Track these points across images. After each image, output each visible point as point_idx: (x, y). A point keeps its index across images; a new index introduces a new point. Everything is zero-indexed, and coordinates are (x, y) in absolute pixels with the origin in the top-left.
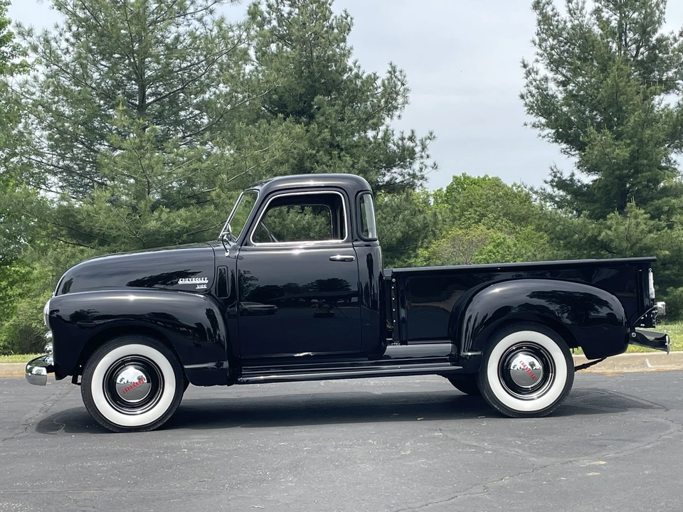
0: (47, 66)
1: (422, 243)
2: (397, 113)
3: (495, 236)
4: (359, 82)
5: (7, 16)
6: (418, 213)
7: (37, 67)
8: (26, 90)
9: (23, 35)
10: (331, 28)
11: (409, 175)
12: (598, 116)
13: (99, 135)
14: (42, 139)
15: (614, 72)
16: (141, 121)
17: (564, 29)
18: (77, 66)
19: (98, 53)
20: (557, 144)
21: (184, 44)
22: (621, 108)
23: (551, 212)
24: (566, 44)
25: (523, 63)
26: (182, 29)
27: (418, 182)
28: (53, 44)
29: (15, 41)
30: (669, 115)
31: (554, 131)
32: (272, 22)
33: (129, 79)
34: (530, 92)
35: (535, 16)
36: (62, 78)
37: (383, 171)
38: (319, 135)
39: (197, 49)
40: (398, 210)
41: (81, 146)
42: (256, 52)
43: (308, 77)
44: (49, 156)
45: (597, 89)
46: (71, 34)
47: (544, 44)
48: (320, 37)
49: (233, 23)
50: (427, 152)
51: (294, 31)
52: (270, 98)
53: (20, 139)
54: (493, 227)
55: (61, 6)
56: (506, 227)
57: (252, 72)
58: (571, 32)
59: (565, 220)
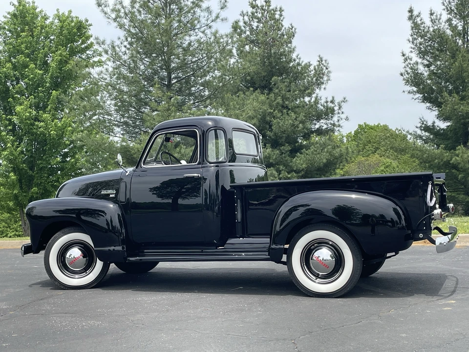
0: (114, 62)
1: (339, 166)
2: (323, 86)
3: (385, 161)
4: (299, 68)
5: (90, 33)
6: (336, 147)
7: (108, 63)
8: (101, 77)
9: (99, 44)
10: (283, 35)
11: (331, 124)
12: (450, 86)
13: (144, 103)
14: (111, 106)
15: (459, 58)
16: (169, 94)
17: (428, 32)
18: (131, 62)
20: (424, 103)
21: (194, 47)
22: (464, 80)
23: (420, 146)
24: (429, 41)
25: (403, 53)
26: (193, 38)
27: (336, 129)
28: (117, 49)
29: (95, 47)
31: (422, 95)
32: (247, 32)
33: (162, 69)
34: (407, 71)
35: (409, 24)
36: (122, 69)
37: (315, 122)
38: (275, 101)
40: (324, 145)
41: (133, 110)
42: (237, 51)
43: (268, 65)
44: (115, 116)
45: (450, 69)
46: (127, 42)
47: (415, 42)
48: (276, 41)
49: (223, 34)
50: (342, 110)
51: (260, 37)
52: (246, 78)
53: (99, 106)
54: (384, 156)
55: (121, 26)
56: (392, 155)
57: (234, 63)
58: (433, 33)
59: (429, 151)
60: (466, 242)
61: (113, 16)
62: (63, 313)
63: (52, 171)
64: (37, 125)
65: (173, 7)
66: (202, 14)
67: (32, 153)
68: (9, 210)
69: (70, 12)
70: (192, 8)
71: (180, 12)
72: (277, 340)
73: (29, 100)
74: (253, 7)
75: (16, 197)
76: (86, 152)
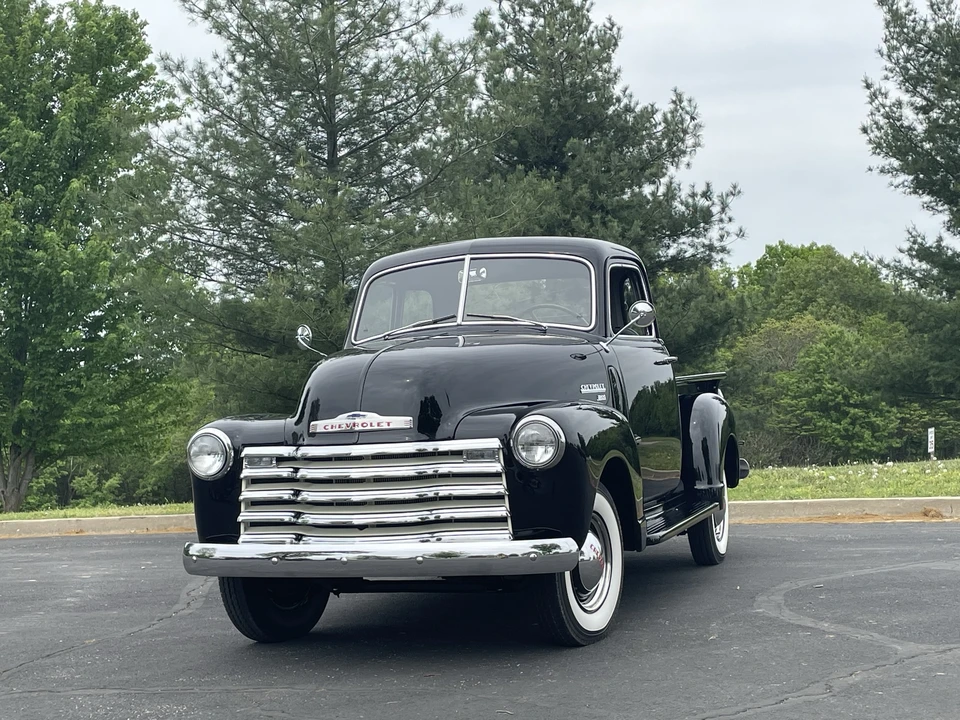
0: (205, 110)
1: (724, 341)
2: (685, 159)
3: (827, 328)
4: (630, 118)
5: (148, 42)
6: (717, 299)
7: (188, 110)
8: (175, 145)
9: (170, 71)
10: (590, 42)
13: (274, 201)
16: (330, 181)
17: (923, 32)
18: (244, 109)
19: (272, 90)
20: (917, 196)
21: (388, 74)
23: (910, 292)
24: (927, 52)
25: (866, 81)
27: (717, 257)
28: (211, 79)
29: (157, 78)
31: (911, 177)
32: (507, 38)
34: (876, 123)
35: (881, 15)
36: (224, 127)
37: (666, 241)
38: (574, 193)
39: (404, 80)
40: (688, 296)
41: (251, 218)
42: (486, 81)
43: (559, 112)
44: (209, 233)
46: (235, 65)
47: (895, 55)
48: (575, 57)
49: (454, 42)
51: (538, 49)
52: (507, 143)
53: (170, 211)
54: (824, 316)
55: (221, 28)
56: (844, 317)
57: (480, 108)
59: (931, 304)
61: (203, 6)
62: (98, 688)
63: (68, 361)
64: (31, 257)
67: (19, 319)
73: (13, 200)
76: (144, 317)
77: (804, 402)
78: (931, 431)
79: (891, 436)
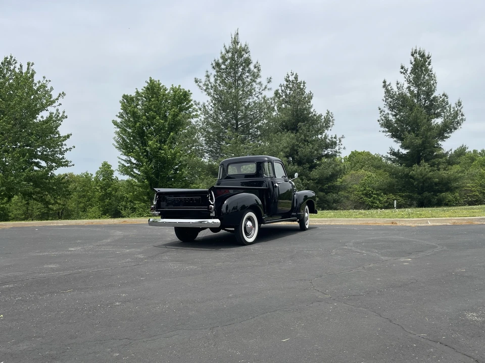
0: (205, 115)
1: (339, 176)
2: (330, 128)
3: (368, 173)
5: (191, 98)
6: (338, 165)
7: (201, 115)
8: (197, 124)
9: (196, 105)
10: (305, 98)
11: (334, 151)
12: (409, 128)
13: (222, 139)
14: (203, 141)
15: (415, 110)
16: (236, 133)
17: (395, 95)
18: (215, 115)
19: (222, 110)
20: (392, 138)
21: (252, 106)
22: (418, 124)
23: (390, 164)
24: (396, 100)
25: (379, 108)
26: (251, 100)
27: (338, 154)
28: (206, 107)
29: (194, 107)
30: (438, 126)
31: (391, 134)
32: (283, 96)
33: (232, 119)
34: (382, 119)
35: (384, 90)
36: (209, 119)
37: (324, 150)
38: (300, 137)
40: (330, 164)
41: (216, 143)
42: (277, 108)
43: (296, 116)
44: (205, 146)
45: (409, 117)
46: (212, 104)
47: (387, 101)
48: (301, 101)
49: (269, 97)
50: (341, 143)
51: (291, 99)
52: (282, 124)
53: (195, 141)
54: (367, 170)
55: (209, 94)
56: (372, 170)
57: (276, 115)
58: (398, 96)
59: (396, 167)
60: (419, 223)
61: (205, 88)
63: (169, 179)
64: (160, 152)
65: (240, 82)
66: (257, 86)
67: (157, 168)
68: (144, 201)
69: (180, 86)
70: (251, 83)
71: (244, 85)
72: (301, 280)
73: (156, 138)
74: (287, 81)
75: (148, 194)
76: (188, 168)
77: (361, 193)
78: (395, 201)
79: (385, 202)
